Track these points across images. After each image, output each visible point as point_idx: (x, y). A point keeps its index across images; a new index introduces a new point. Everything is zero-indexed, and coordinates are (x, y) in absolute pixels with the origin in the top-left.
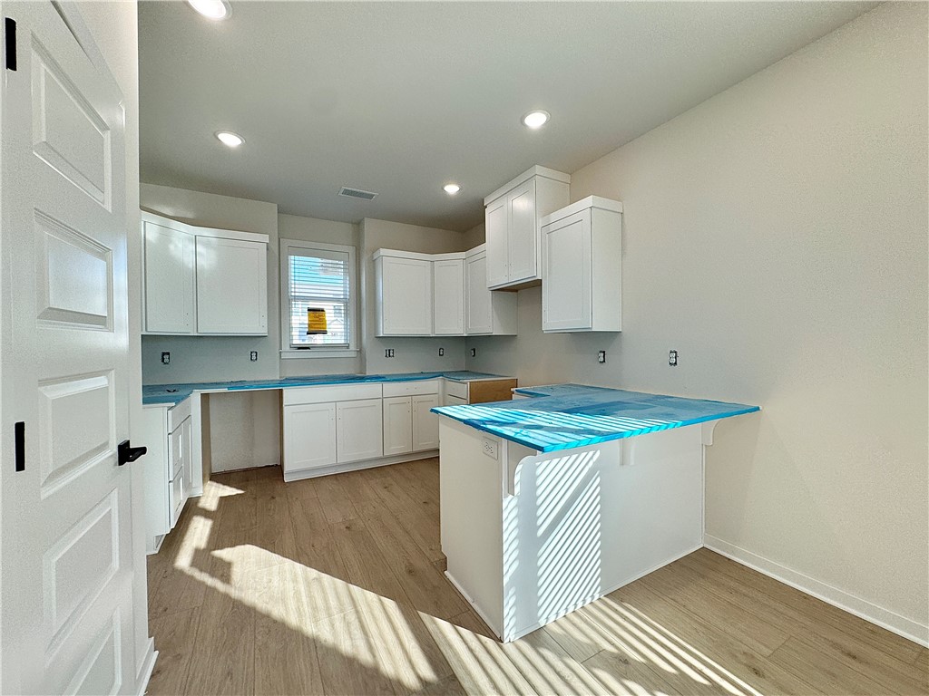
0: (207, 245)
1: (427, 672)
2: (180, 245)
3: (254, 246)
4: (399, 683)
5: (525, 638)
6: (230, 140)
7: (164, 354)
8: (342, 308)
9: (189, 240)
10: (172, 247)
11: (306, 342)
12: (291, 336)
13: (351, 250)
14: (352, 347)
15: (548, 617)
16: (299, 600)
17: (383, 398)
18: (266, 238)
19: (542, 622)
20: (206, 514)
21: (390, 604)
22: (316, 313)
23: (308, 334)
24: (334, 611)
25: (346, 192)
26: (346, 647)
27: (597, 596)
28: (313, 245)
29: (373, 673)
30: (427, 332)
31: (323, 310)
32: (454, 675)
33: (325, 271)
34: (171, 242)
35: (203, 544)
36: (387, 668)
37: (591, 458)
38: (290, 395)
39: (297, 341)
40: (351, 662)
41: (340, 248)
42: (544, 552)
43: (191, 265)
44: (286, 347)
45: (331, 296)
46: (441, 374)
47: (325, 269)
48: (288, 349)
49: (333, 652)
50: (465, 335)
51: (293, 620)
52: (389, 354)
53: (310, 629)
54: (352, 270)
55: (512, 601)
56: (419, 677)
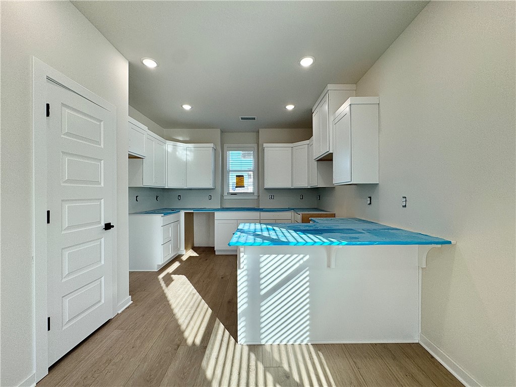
0: (190, 151)
1: (198, 341)
2: (181, 152)
3: (208, 149)
4: (186, 340)
5: (250, 346)
6: (187, 107)
7: (179, 196)
8: (252, 174)
9: (184, 150)
10: (177, 153)
11: (235, 191)
12: (229, 188)
13: (255, 145)
14: (256, 194)
15: (267, 340)
16: (182, 299)
17: (260, 220)
18: (212, 145)
19: (263, 342)
20: (181, 261)
21: (210, 311)
22: (240, 178)
23: (236, 187)
24: (189, 307)
25: (242, 119)
26: (180, 321)
27: (305, 342)
28: (236, 145)
29: (182, 333)
30: (289, 186)
31: (243, 176)
32: (206, 347)
33: (244, 157)
34: (177, 151)
35: (171, 272)
36: (186, 334)
37: (302, 258)
38: (218, 215)
39: (231, 191)
40: (178, 326)
41: (249, 145)
42: (265, 305)
43: (185, 160)
44: (225, 194)
45: (247, 169)
46: (293, 209)
47: (244, 156)
48: (227, 194)
49: (176, 321)
50: (309, 187)
51: (173, 306)
52: (272, 197)
53: (176, 311)
54: (256, 154)
55: (243, 324)
56: (194, 342)
